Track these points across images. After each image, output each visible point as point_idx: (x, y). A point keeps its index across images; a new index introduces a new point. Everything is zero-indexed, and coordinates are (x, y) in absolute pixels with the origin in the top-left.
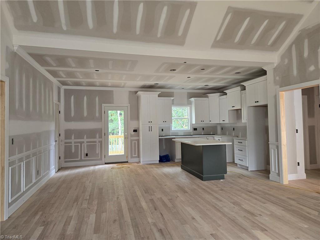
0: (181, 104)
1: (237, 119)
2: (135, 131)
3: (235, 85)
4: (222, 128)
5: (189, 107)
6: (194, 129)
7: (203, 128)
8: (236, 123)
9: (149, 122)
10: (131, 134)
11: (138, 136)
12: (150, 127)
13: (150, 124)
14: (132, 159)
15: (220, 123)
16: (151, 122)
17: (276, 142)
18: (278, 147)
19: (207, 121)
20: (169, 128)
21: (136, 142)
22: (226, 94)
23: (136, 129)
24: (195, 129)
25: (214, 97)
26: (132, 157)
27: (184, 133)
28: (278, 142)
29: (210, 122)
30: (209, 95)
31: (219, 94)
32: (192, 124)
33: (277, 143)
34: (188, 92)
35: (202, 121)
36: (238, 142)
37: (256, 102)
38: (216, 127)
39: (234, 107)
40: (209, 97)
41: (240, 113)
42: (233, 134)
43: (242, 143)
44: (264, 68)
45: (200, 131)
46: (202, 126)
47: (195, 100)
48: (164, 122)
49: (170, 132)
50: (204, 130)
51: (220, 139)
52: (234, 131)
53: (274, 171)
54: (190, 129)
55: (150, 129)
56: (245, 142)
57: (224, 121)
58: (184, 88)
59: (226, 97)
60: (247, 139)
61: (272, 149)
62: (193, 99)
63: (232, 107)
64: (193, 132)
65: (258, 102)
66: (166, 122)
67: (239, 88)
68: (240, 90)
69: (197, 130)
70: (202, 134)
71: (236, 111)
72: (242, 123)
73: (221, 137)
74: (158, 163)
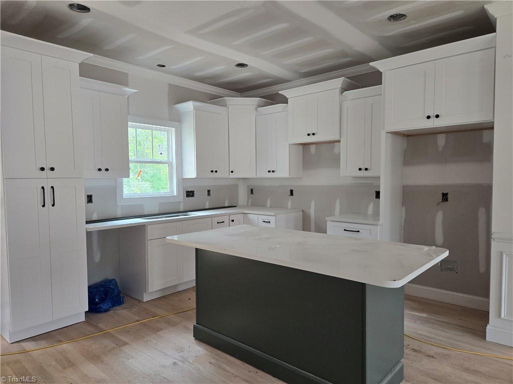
0: (151, 118)
1: (303, 167)
3: (304, 80)
4: (252, 190)
5: (174, 129)
6: (187, 192)
7: (209, 191)
8: (301, 178)
9: (43, 169)
12: (48, 191)
13: (47, 179)
15: (258, 176)
16: (52, 169)
19: (223, 173)
20: (115, 191)
22: (285, 100)
24: (190, 194)
27: (161, 205)
29: (232, 176)
30: (230, 101)
31: (256, 101)
32: (182, 181)
34: (170, 85)
35: (212, 171)
36: (345, 230)
37: (429, 117)
38: (236, 187)
39: (314, 134)
40: (229, 106)
41: (336, 150)
42: (289, 205)
43: (359, 231)
44: (492, 10)
45: (200, 198)
46: (208, 184)
47: (195, 109)
48: (100, 170)
49: (118, 205)
50: (209, 194)
51: (272, 219)
52: (292, 197)
53: (507, 318)
54: (175, 194)
55: (48, 197)
56: (371, 230)
57: (273, 171)
58: (164, 66)
59: (286, 107)
60: (380, 223)
61: (504, 255)
62: (189, 106)
63: (309, 135)
64: (184, 203)
65: (437, 116)
66: (107, 170)
67: (338, 82)
68: (338, 89)
69: (195, 195)
70: (207, 207)
71: (301, 147)
72: (341, 175)
73: (273, 214)
74: (84, 320)
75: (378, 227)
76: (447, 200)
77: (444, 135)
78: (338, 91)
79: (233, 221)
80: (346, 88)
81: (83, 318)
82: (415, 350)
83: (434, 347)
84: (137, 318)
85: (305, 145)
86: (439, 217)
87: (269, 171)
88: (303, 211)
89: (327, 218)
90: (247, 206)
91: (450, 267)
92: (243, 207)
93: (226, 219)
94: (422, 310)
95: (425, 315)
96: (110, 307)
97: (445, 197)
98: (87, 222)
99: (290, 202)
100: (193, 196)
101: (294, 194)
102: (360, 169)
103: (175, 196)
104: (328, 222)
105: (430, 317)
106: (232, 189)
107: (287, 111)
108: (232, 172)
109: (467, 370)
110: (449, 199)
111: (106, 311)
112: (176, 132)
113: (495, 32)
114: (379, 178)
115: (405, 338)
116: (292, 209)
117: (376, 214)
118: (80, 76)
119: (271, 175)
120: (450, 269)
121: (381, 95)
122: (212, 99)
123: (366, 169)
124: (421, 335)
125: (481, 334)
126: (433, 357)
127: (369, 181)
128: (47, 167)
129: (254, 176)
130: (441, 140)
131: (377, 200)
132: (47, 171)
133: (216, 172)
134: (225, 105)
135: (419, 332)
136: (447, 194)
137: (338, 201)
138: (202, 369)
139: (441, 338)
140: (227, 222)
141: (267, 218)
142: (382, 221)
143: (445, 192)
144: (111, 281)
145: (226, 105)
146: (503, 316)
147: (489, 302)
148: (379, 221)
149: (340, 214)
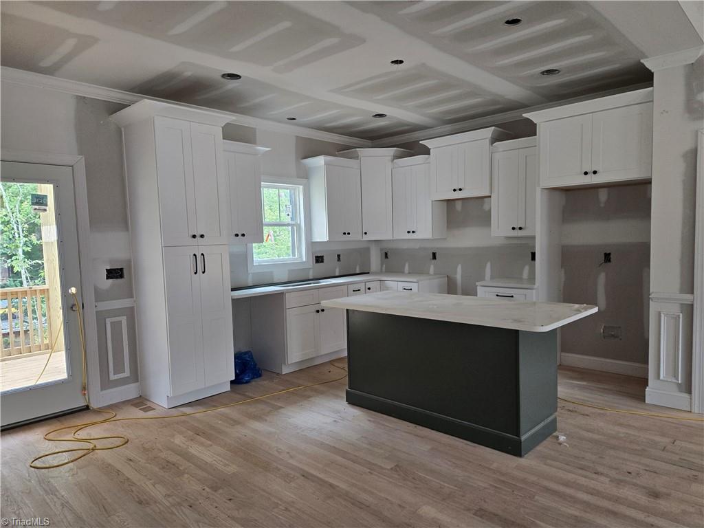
0: (280, 177)
1: (448, 227)
2: (114, 274)
3: (448, 128)
4: (386, 254)
5: (301, 187)
6: (317, 257)
7: (339, 256)
8: (445, 239)
9: (194, 236)
10: (96, 289)
11: (130, 293)
12: (199, 257)
13: (198, 246)
14: (104, 392)
15: (395, 238)
16: (202, 236)
17: (682, 292)
18: (693, 308)
19: (356, 236)
21: (124, 320)
22: (426, 151)
23: (119, 267)
24: (319, 259)
25: (378, 158)
26: (106, 384)
27: (290, 271)
28: (692, 293)
29: (366, 238)
30: (363, 152)
31: (392, 151)
32: (311, 245)
33: (689, 297)
34: (297, 137)
35: (345, 234)
36: (497, 296)
37: (586, 173)
38: (367, 250)
39: (460, 190)
40: (362, 158)
41: (486, 207)
42: (432, 270)
43: (512, 296)
44: (648, 64)
45: (330, 264)
46: (338, 248)
47: (326, 164)
48: (237, 235)
49: (249, 272)
50: (339, 260)
51: (414, 287)
52: (434, 261)
53: (665, 379)
54: (304, 260)
55: (199, 264)
56: (526, 295)
57: (413, 232)
58: (294, 119)
59: (427, 159)
60: (536, 286)
61: (662, 314)
62: (320, 161)
63: (455, 190)
64: (313, 269)
65: (595, 172)
66: (243, 235)
67: (488, 132)
68: (488, 140)
69: (324, 261)
70: (337, 274)
71: (445, 203)
72: (492, 235)
73: (415, 280)
74: (229, 389)
75: (534, 291)
76: (610, 261)
77: (606, 190)
78: (487, 142)
79: (369, 289)
80: (496, 139)
81: (228, 388)
82: (570, 411)
83: (590, 408)
84: (282, 388)
85: (450, 202)
86: (602, 279)
87: (409, 232)
88: (448, 276)
89: (477, 283)
90: (381, 272)
91: (613, 333)
92: (375, 273)
93: (362, 287)
94: (582, 379)
95: (585, 383)
96: (252, 379)
97: (607, 257)
98: (233, 290)
99: (432, 267)
100: (322, 262)
101: (437, 258)
102: (514, 229)
103: (304, 262)
104: (478, 288)
105: (589, 384)
106: (364, 252)
107: (429, 163)
108: (366, 233)
109: (621, 425)
110: (612, 260)
111: (247, 382)
112: (304, 190)
113: (652, 86)
114: (534, 238)
115: (559, 400)
116: (435, 274)
117: (532, 278)
118: (224, 139)
119: (411, 236)
120: (613, 335)
121: (535, 146)
122: (342, 150)
123: (520, 228)
124: (578, 399)
125: (641, 398)
126: (588, 415)
127: (523, 242)
128: (198, 235)
129: (390, 237)
130: (603, 195)
131: (533, 262)
132: (198, 238)
133: (349, 234)
134: (356, 158)
135: (577, 397)
136: (610, 254)
137: (489, 265)
138: (362, 424)
139: (598, 401)
140: (363, 289)
141: (408, 285)
142: (537, 284)
143: (608, 252)
144: (246, 353)
145: (358, 157)
146: (661, 377)
147: (648, 368)
148: (534, 284)
149: (491, 278)
